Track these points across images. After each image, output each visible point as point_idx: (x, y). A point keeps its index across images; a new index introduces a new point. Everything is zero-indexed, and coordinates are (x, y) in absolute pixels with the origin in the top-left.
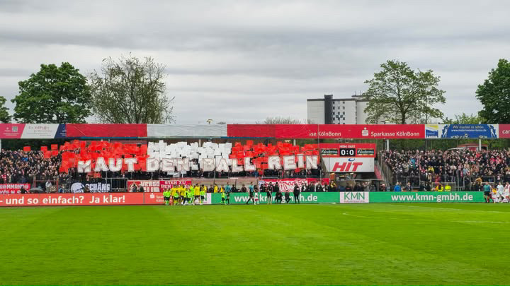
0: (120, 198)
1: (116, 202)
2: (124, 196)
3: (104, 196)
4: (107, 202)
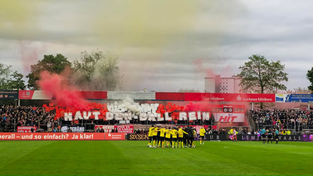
0: (90, 136)
1: (88, 138)
2: (92, 135)
3: (81, 135)
4: (83, 138)
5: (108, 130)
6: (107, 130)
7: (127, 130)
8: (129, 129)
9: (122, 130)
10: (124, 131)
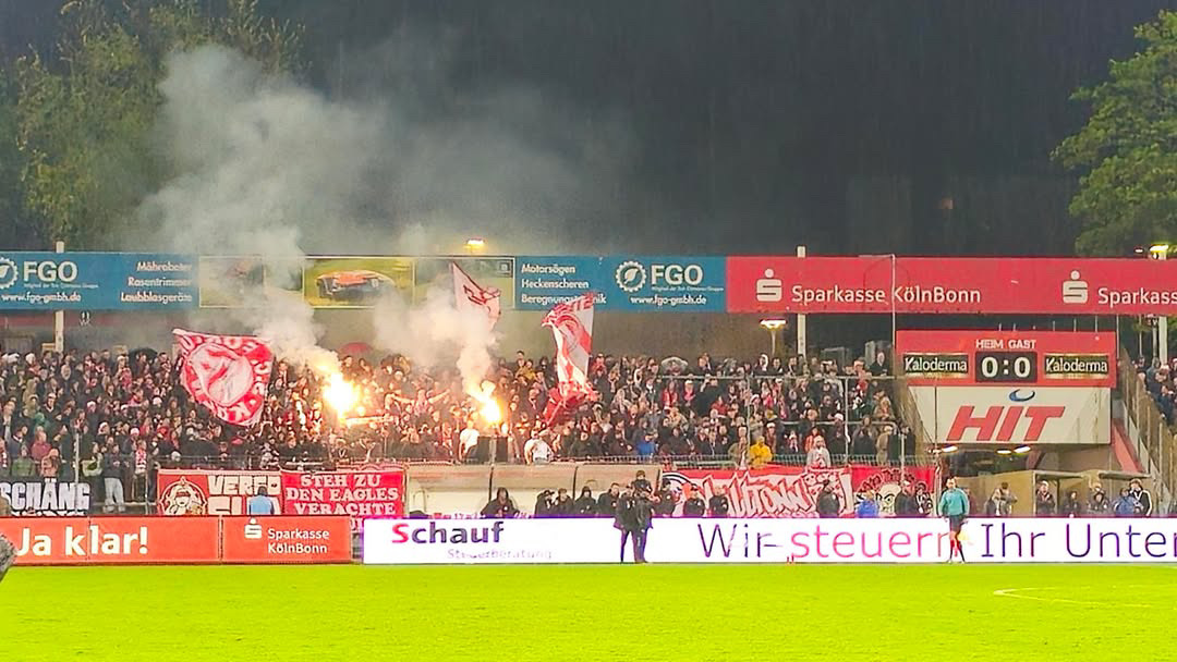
0: (128, 539)
1: (116, 550)
2: (144, 531)
3: (69, 530)
4: (80, 552)
5: (244, 498)
6: (237, 501)
7: (365, 502)
8: (374, 493)
9: (332, 499)
10: (344, 505)
